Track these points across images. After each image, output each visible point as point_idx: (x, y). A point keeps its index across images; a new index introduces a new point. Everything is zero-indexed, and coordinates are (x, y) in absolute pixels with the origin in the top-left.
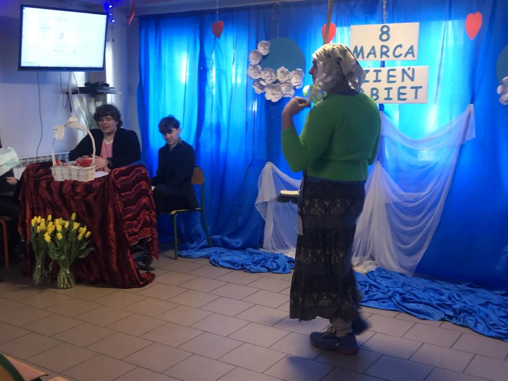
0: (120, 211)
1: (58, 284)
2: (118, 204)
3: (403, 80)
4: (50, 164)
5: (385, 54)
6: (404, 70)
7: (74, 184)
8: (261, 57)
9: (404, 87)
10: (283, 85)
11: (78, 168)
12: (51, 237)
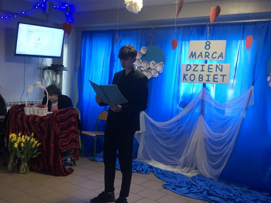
0: (57, 133)
1: (20, 171)
2: (57, 129)
3: (216, 71)
4: (24, 105)
5: (207, 56)
6: (217, 65)
7: (35, 117)
8: (142, 55)
9: (217, 75)
10: (153, 70)
11: (38, 109)
12: (18, 145)
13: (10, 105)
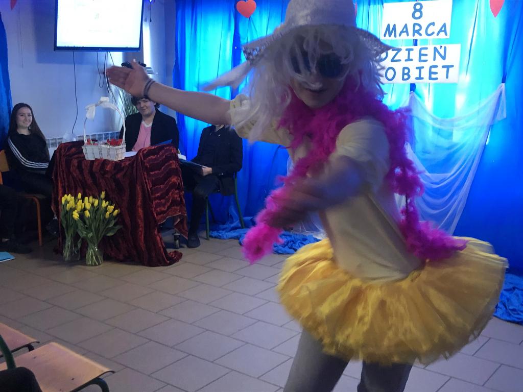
0: (148, 190)
1: (87, 261)
2: (146, 183)
3: (434, 59)
4: (80, 143)
5: (418, 32)
6: (435, 49)
7: (105, 162)
9: (436, 66)
11: (108, 147)
12: (79, 214)
13: (53, 144)
